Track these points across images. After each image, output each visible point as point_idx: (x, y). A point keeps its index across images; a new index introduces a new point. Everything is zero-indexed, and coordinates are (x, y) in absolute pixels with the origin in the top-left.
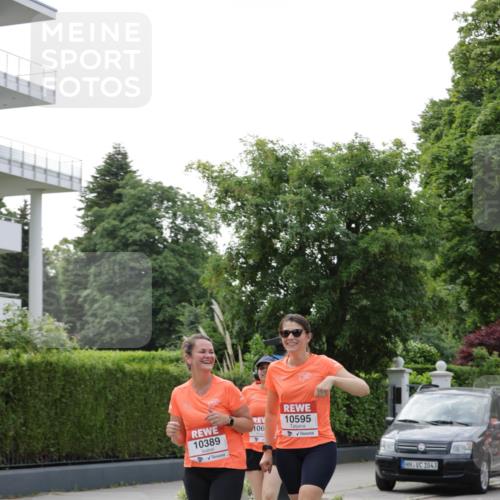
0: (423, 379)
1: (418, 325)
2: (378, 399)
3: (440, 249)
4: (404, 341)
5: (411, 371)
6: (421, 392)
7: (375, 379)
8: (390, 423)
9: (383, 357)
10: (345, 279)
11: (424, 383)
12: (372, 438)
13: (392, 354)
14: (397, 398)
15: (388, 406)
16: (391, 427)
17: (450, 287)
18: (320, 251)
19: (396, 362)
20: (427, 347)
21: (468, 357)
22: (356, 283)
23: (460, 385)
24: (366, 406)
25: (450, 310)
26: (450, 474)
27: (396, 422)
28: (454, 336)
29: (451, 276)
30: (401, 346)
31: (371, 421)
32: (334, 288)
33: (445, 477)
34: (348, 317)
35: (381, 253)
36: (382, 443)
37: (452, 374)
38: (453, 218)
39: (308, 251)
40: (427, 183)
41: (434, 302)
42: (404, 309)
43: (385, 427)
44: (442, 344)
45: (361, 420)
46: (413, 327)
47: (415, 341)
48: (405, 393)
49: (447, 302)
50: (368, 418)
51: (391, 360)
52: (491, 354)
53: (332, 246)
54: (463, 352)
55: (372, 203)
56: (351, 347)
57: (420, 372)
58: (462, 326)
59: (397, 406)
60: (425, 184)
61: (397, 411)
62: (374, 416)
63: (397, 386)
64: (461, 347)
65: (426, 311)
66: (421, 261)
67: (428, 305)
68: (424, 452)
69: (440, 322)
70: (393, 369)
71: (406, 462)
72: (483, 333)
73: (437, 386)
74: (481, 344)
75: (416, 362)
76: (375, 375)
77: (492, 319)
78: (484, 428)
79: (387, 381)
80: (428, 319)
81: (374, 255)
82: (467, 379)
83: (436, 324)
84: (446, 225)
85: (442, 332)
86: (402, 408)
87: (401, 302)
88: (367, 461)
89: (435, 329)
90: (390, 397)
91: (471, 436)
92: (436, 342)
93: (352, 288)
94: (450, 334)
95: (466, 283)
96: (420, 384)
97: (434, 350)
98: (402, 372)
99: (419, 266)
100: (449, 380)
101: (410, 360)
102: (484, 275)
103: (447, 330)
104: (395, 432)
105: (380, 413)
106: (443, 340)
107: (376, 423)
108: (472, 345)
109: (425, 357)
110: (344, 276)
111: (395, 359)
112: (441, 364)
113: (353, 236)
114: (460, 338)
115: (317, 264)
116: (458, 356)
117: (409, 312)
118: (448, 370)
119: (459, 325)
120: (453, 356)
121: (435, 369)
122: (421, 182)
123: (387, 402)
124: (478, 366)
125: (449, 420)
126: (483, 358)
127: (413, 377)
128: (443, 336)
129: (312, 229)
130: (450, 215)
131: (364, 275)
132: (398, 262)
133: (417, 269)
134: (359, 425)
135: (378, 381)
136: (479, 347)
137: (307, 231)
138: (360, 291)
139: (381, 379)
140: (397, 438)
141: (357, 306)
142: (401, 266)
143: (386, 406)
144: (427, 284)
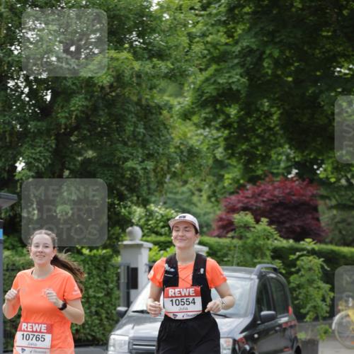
1: (161, 183)
2: (106, 283)
3: (191, 79)
4: (145, 203)
5: (151, 245)
7: (103, 257)
8: (122, 314)
10: (63, 121)
12: (99, 336)
13: (125, 223)
14: (133, 281)
15: (121, 293)
16: (123, 320)
18: (28, 83)
19: (131, 233)
21: (227, 227)
22: (77, 128)
25: (203, 162)
27: (130, 313)
28: (209, 198)
29: (205, 118)
31: (97, 313)
32: (48, 132)
34: (67, 173)
35: (111, 86)
36: (111, 342)
38: (209, 39)
39: (11, 84)
41: (182, 152)
46: (153, 186)
47: (156, 206)
48: (143, 275)
49: (199, 151)
50: (93, 309)
51: (124, 231)
52: (258, 221)
54: (221, 219)
58: (220, 186)
61: (132, 299)
62: (102, 306)
63: (133, 266)
64: (219, 212)
65: (171, 163)
67: (175, 155)
69: (191, 180)
70: (125, 243)
72: (249, 193)
74: (245, 209)
75: (157, 233)
77: (259, 172)
78: (247, 321)
79: (119, 259)
80: (174, 175)
81: (102, 88)
82: (226, 255)
83: (185, 182)
84: (198, 48)
85: (193, 194)
86: (139, 295)
87: (139, 152)
89: (185, 189)
90: (123, 280)
91: (231, 332)
93: (71, 134)
94: (205, 197)
95: (226, 125)
98: (139, 246)
99: (162, 104)
101: (149, 231)
102: (249, 114)
103: (200, 190)
104: (130, 326)
105: (109, 302)
106: (196, 206)
107: (104, 316)
108: (233, 210)
110: (61, 116)
111: (130, 228)
114: (217, 201)
115: (23, 101)
116: (214, 226)
117: (150, 165)
118: (201, 243)
119: (217, 184)
123: (118, 287)
124: (241, 238)
126: (247, 227)
127: (153, 253)
128: (195, 199)
129: (16, 52)
130: (204, 35)
131: (88, 117)
132: (135, 99)
133: (160, 108)
135: (106, 259)
136: (242, 213)
137: (9, 56)
138: (83, 139)
139: (111, 256)
140: (131, 335)
141: (80, 159)
142: (139, 103)
143: (117, 292)
144: (174, 128)
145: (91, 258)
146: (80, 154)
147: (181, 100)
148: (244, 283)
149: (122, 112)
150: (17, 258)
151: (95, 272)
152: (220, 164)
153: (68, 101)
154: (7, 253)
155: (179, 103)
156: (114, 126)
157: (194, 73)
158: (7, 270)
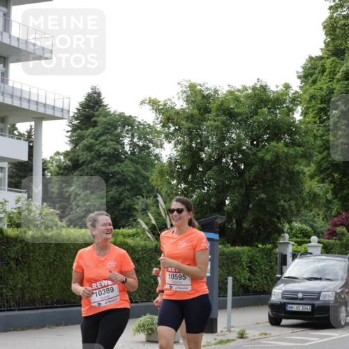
0: (302, 248)
1: (299, 211)
2: (271, 262)
3: (315, 159)
4: (290, 222)
5: (293, 243)
6: (300, 258)
7: (269, 249)
8: (279, 279)
9: (274, 233)
10: (247, 178)
11: (302, 251)
12: (266, 289)
13: (281, 232)
14: (284, 262)
15: (277, 268)
16: (279, 282)
17: (321, 185)
18: (232, 160)
19: (283, 237)
20: (305, 227)
21: (332, 234)
22: (257, 183)
23: (327, 253)
24: (262, 267)
25: (321, 201)
26: (319, 314)
27: (283, 278)
28: (323, 219)
29: (323, 178)
30: (287, 226)
31: (266, 278)
32: (241, 185)
33: (316, 316)
34: (251, 206)
35: (273, 160)
36: (273, 293)
37: (322, 245)
38: (323, 138)
39: (224, 160)
40: (306, 113)
41: (310, 195)
42: (289, 201)
43: (275, 281)
44: (315, 225)
45: (259, 277)
46: (295, 212)
47: (296, 223)
48: (289, 258)
49: (319, 195)
50: (264, 276)
51: (280, 235)
53: (240, 156)
54: (329, 230)
55: (268, 127)
56: (252, 226)
57: (300, 244)
58: (329, 212)
59: (284, 267)
60: (305, 114)
61: (283, 270)
62: (268, 274)
63: (284, 253)
64: (328, 226)
65: (304, 202)
66: (302, 167)
67: (306, 197)
68: (302, 299)
69: (314, 209)
70: (281, 241)
71: (290, 306)
72: (344, 217)
73: (311, 254)
74: (342, 225)
75: (297, 237)
76: (269, 246)
78: (343, 282)
79: (277, 250)
80: (306, 207)
81: (268, 161)
82: (331, 249)
83: (311, 211)
84: (319, 142)
85: (315, 217)
86: (286, 269)
87: (288, 196)
88: (262, 305)
89: (311, 214)
90: (279, 261)
91: (334, 288)
92: (311, 223)
93: (254, 186)
94: (321, 218)
95: (331, 182)
96: (300, 252)
97: (309, 229)
98: (288, 243)
99: (300, 170)
100: (320, 249)
101: (292, 236)
102: (344, 177)
103: (319, 215)
104: (282, 285)
105: (272, 272)
106: (316, 223)
107: (269, 279)
108: (336, 225)
109: (303, 233)
110: (247, 175)
111: (282, 235)
112: (314, 238)
113: (254, 149)
114: (327, 220)
115: (230, 169)
116: (325, 233)
117: (292, 203)
118: (319, 242)
119: (327, 211)
120: (322, 233)
121: (310, 242)
122: (302, 113)
123: (277, 264)
124: (340, 240)
125: (319, 277)
126: (343, 234)
127: (294, 247)
128: (316, 219)
129: (226, 145)
130: (322, 136)
131: (261, 177)
132: (285, 168)
133: (298, 172)
134: (257, 280)
135: (271, 250)
136: (341, 227)
137: (223, 147)
138: (259, 188)
139: (273, 248)
140: (283, 289)
141: (257, 198)
142: (288, 170)
143: (276, 267)
144: (306, 183)
145: (263, 249)
146: (257, 196)
147: (310, 168)
148: (341, 263)
149: (278, 174)
150: (225, 249)
151: (265, 257)
152: (329, 202)
153: (250, 168)
154: (220, 246)
155: (309, 170)
156: (275, 182)
157: (317, 155)
158: (220, 255)
